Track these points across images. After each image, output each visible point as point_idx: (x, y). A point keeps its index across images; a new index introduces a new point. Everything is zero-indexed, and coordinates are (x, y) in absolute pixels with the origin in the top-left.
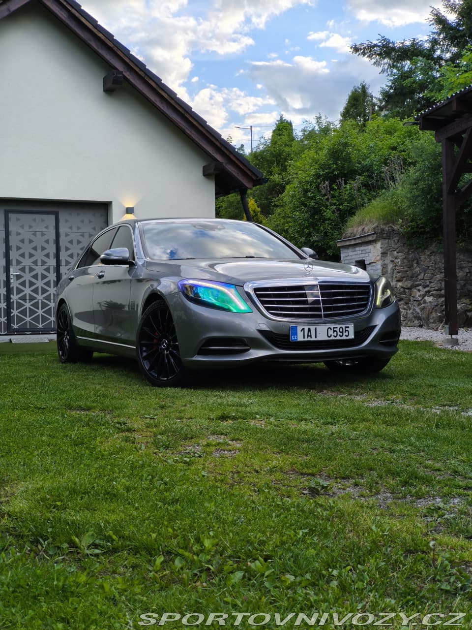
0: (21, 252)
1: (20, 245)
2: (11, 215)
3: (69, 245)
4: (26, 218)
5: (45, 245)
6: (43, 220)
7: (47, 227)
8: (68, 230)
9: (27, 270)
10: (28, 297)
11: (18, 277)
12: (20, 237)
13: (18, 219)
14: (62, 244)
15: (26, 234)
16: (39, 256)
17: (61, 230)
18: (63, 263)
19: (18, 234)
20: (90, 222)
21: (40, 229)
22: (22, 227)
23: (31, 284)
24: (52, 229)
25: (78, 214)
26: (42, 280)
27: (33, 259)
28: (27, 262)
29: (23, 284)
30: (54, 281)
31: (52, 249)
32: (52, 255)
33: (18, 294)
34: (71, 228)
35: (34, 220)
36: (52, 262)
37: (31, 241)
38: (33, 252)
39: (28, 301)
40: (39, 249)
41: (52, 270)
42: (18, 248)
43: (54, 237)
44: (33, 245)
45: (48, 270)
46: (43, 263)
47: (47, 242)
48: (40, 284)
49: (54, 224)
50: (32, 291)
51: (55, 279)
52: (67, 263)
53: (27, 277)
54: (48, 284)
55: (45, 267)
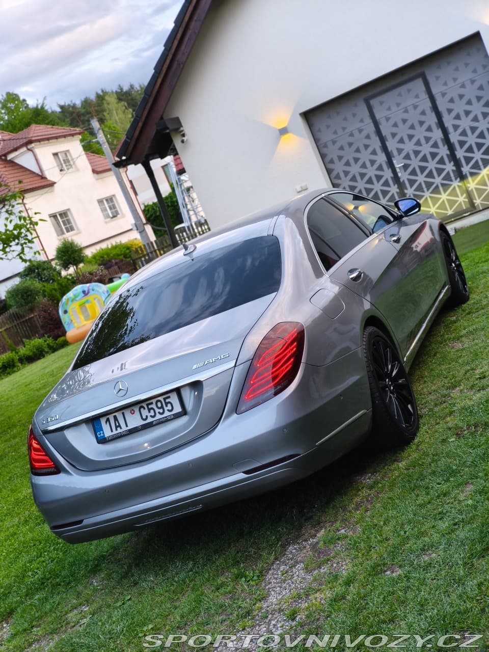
0: (398, 138)
1: (394, 130)
2: (374, 102)
3: (451, 106)
4: (390, 98)
5: (422, 118)
6: (409, 90)
7: (417, 96)
8: (443, 88)
9: (412, 156)
10: (424, 186)
11: (406, 167)
12: (392, 122)
13: (381, 103)
14: (442, 108)
15: (397, 116)
16: (420, 133)
17: (434, 91)
18: (451, 129)
19: (388, 119)
20: (467, 65)
21: (409, 102)
22: (389, 109)
23: (423, 169)
24: (424, 96)
25: (449, 63)
26: (433, 159)
27: (414, 140)
28: (409, 147)
29: (414, 173)
30: (447, 155)
31: (432, 119)
32: (434, 127)
33: (411, 186)
34: (445, 84)
35: (400, 95)
36: (437, 134)
37: (404, 121)
38: (411, 132)
39: (425, 189)
40: (417, 126)
41: (440, 144)
43: (429, 104)
44: (409, 124)
45: (435, 145)
46: (428, 139)
47: (423, 113)
48: (432, 165)
49: (423, 88)
50: (426, 176)
51: (448, 152)
52: (456, 127)
53: (415, 163)
54: (441, 161)
55: (431, 143)
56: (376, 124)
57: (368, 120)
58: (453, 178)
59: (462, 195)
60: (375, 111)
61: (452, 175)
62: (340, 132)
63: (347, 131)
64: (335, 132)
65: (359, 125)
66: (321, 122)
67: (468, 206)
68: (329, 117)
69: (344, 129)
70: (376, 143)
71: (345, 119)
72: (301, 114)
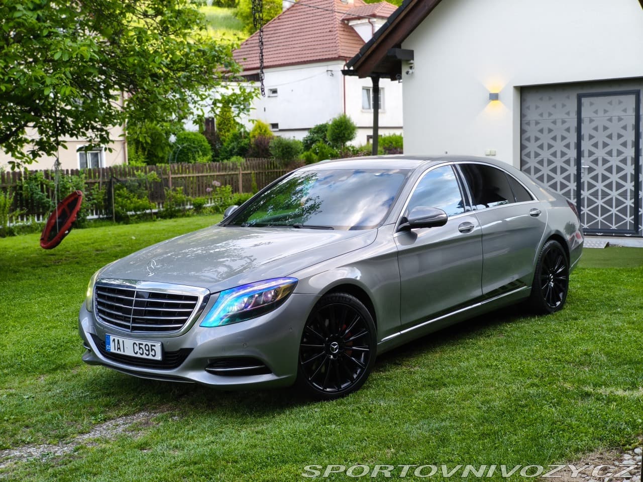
0: (593, 141)
1: (594, 133)
2: (585, 101)
4: (601, 103)
5: (622, 132)
6: (620, 102)
7: (625, 110)
9: (600, 162)
10: (600, 194)
11: (590, 170)
12: (594, 125)
13: (591, 104)
15: (600, 121)
16: (615, 145)
19: (591, 121)
21: (617, 113)
22: (596, 112)
23: (605, 178)
24: (632, 112)
26: (617, 173)
27: (608, 149)
28: (600, 153)
29: (595, 178)
30: (631, 174)
31: (630, 136)
32: (630, 144)
33: (589, 189)
35: (610, 103)
36: (630, 152)
37: (605, 128)
38: (608, 141)
39: (600, 197)
40: (615, 137)
41: (629, 161)
42: (591, 137)
43: (633, 122)
44: (608, 132)
45: (624, 161)
46: (619, 153)
47: (625, 128)
48: (614, 178)
49: (634, 106)
50: (605, 186)
51: (633, 172)
53: (600, 170)
54: (624, 178)
55: (621, 157)
56: (580, 121)
57: (574, 116)
58: (629, 197)
59: (630, 216)
60: (583, 109)
61: (629, 194)
62: (546, 116)
63: (551, 117)
64: (541, 115)
65: (565, 116)
66: (533, 100)
67: (633, 228)
68: (541, 99)
69: (550, 114)
70: (572, 138)
71: (554, 106)
72: (516, 88)
